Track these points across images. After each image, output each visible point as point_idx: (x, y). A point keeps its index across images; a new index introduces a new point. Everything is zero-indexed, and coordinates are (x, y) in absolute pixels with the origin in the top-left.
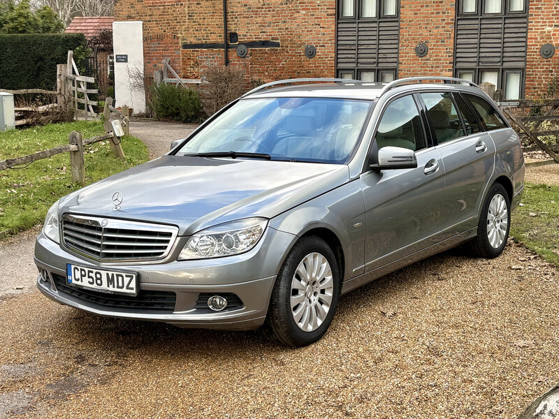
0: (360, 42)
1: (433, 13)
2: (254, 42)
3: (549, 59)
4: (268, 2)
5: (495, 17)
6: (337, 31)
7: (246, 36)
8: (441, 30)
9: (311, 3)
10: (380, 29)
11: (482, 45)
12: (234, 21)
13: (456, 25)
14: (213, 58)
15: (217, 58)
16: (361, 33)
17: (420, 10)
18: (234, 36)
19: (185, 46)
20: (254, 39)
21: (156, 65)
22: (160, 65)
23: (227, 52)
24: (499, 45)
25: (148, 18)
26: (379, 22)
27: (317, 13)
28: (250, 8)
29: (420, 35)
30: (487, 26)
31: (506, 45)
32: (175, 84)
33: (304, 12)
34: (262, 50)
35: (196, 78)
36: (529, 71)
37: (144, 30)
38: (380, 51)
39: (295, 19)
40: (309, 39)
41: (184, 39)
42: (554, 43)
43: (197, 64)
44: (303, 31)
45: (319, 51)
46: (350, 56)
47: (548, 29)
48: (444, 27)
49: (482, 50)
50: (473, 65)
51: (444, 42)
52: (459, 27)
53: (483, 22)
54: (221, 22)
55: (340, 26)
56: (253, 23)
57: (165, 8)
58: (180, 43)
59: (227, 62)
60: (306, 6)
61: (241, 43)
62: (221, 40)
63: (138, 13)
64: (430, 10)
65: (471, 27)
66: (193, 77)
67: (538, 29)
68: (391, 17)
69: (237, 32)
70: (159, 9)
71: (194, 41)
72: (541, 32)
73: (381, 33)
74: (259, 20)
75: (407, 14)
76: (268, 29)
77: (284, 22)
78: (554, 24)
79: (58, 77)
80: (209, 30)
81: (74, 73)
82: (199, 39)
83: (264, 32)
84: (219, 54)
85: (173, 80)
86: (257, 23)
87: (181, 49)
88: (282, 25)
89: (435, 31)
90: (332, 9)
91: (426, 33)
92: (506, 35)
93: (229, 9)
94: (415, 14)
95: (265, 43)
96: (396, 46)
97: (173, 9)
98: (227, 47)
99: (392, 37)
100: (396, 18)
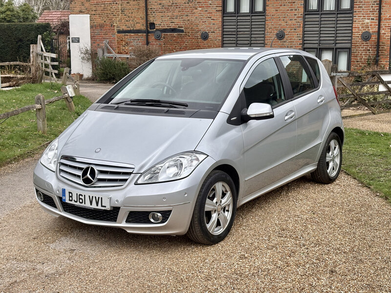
0: (238, 30)
1: (288, 10)
2: (166, 29)
3: (368, 42)
4: (176, 2)
5: (330, 13)
6: (223, 22)
7: (160, 25)
8: (294, 22)
9: (205, 2)
10: (253, 20)
11: (322, 32)
12: (152, 15)
13: (304, 18)
14: (138, 40)
15: (141, 40)
16: (239, 24)
17: (279, 8)
18: (152, 25)
19: (119, 32)
20: (166, 27)
21: (99, 45)
22: (102, 45)
23: (147, 36)
24: (334, 32)
25: (93, 13)
26: (252, 16)
27: (209, 10)
28: (163, 6)
29: (279, 25)
30: (325, 19)
31: (338, 32)
32: (112, 57)
33: (200, 9)
34: (172, 35)
35: (127, 53)
36: (354, 50)
37: (91, 20)
38: (253, 36)
39: (194, 13)
40: (203, 28)
41: (118, 27)
42: (371, 31)
43: (127, 44)
44: (200, 22)
45: (211, 36)
46: (231, 39)
47: (367, 21)
48: (296, 20)
49: (322, 35)
50: (316, 46)
51: (295, 29)
52: (306, 20)
53: (322, 16)
54: (143, 15)
55: (225, 18)
56: (165, 16)
57: (105, 6)
58: (115, 29)
59: (148, 43)
60: (202, 5)
61: (157, 30)
62: (143, 28)
63: (87, 9)
64: (287, 8)
65: (314, 20)
66: (125, 53)
67: (360, 21)
68: (260, 12)
69: (155, 22)
70: (101, 6)
71: (125, 28)
72: (362, 23)
73: (253, 23)
74: (170, 14)
75: (270, 10)
76: (176, 21)
77: (187, 15)
78: (371, 18)
79: (31, 53)
80: (135, 21)
81: (42, 50)
82: (128, 27)
83: (173, 22)
84: (142, 37)
85: (111, 55)
86: (168, 16)
87: (116, 34)
88: (185, 18)
89: (290, 22)
90: (220, 7)
91: (284, 24)
92: (338, 25)
93: (149, 6)
94: (276, 10)
95: (174, 30)
96: (263, 32)
97: (111, 6)
98: (148, 32)
99: (260, 26)
100: (263, 13)
